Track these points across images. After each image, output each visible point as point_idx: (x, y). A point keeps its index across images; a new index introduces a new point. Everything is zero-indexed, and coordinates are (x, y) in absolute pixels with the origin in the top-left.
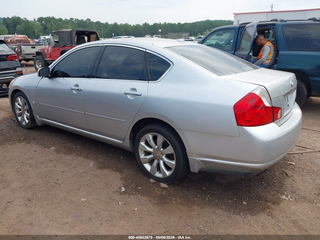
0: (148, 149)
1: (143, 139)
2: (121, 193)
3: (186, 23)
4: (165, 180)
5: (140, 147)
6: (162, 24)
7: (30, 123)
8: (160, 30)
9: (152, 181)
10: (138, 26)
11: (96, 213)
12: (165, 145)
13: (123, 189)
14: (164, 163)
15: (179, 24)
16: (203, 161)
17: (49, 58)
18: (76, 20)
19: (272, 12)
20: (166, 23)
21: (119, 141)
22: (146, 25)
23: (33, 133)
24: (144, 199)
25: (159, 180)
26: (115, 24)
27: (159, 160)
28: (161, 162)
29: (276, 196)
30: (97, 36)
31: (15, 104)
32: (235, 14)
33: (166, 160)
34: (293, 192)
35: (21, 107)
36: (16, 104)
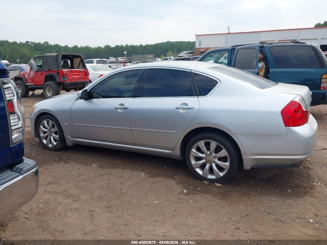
0: (201, 155)
1: (195, 146)
2: (185, 194)
3: (148, 45)
4: (219, 180)
5: (192, 153)
6: (124, 46)
7: (59, 145)
8: (125, 52)
9: (206, 182)
10: (99, 48)
11: (175, 210)
12: (218, 150)
13: (185, 191)
14: (217, 165)
15: (141, 46)
16: (256, 159)
17: (30, 82)
18: (32, 43)
19: (229, 33)
20: (127, 45)
21: (168, 151)
22: (107, 47)
23: (63, 155)
24: (208, 196)
25: (212, 181)
26: (76, 47)
27: (211, 164)
28: (214, 165)
29: (310, 184)
30: (82, 59)
31: (39, 127)
32: (196, 36)
33: (219, 162)
34: (320, 180)
35: (46, 130)
36: (41, 127)
